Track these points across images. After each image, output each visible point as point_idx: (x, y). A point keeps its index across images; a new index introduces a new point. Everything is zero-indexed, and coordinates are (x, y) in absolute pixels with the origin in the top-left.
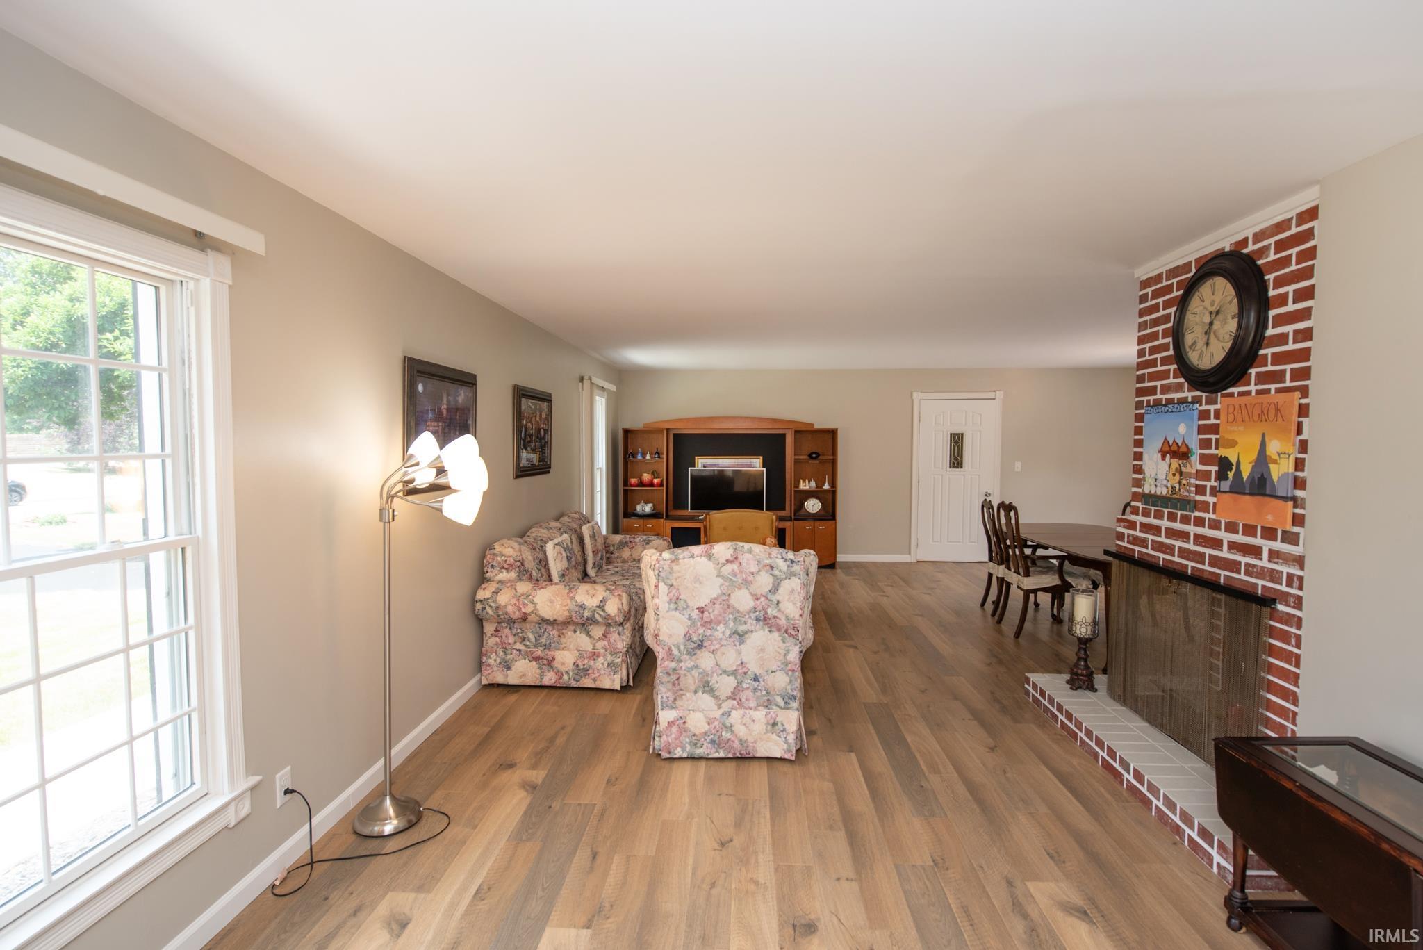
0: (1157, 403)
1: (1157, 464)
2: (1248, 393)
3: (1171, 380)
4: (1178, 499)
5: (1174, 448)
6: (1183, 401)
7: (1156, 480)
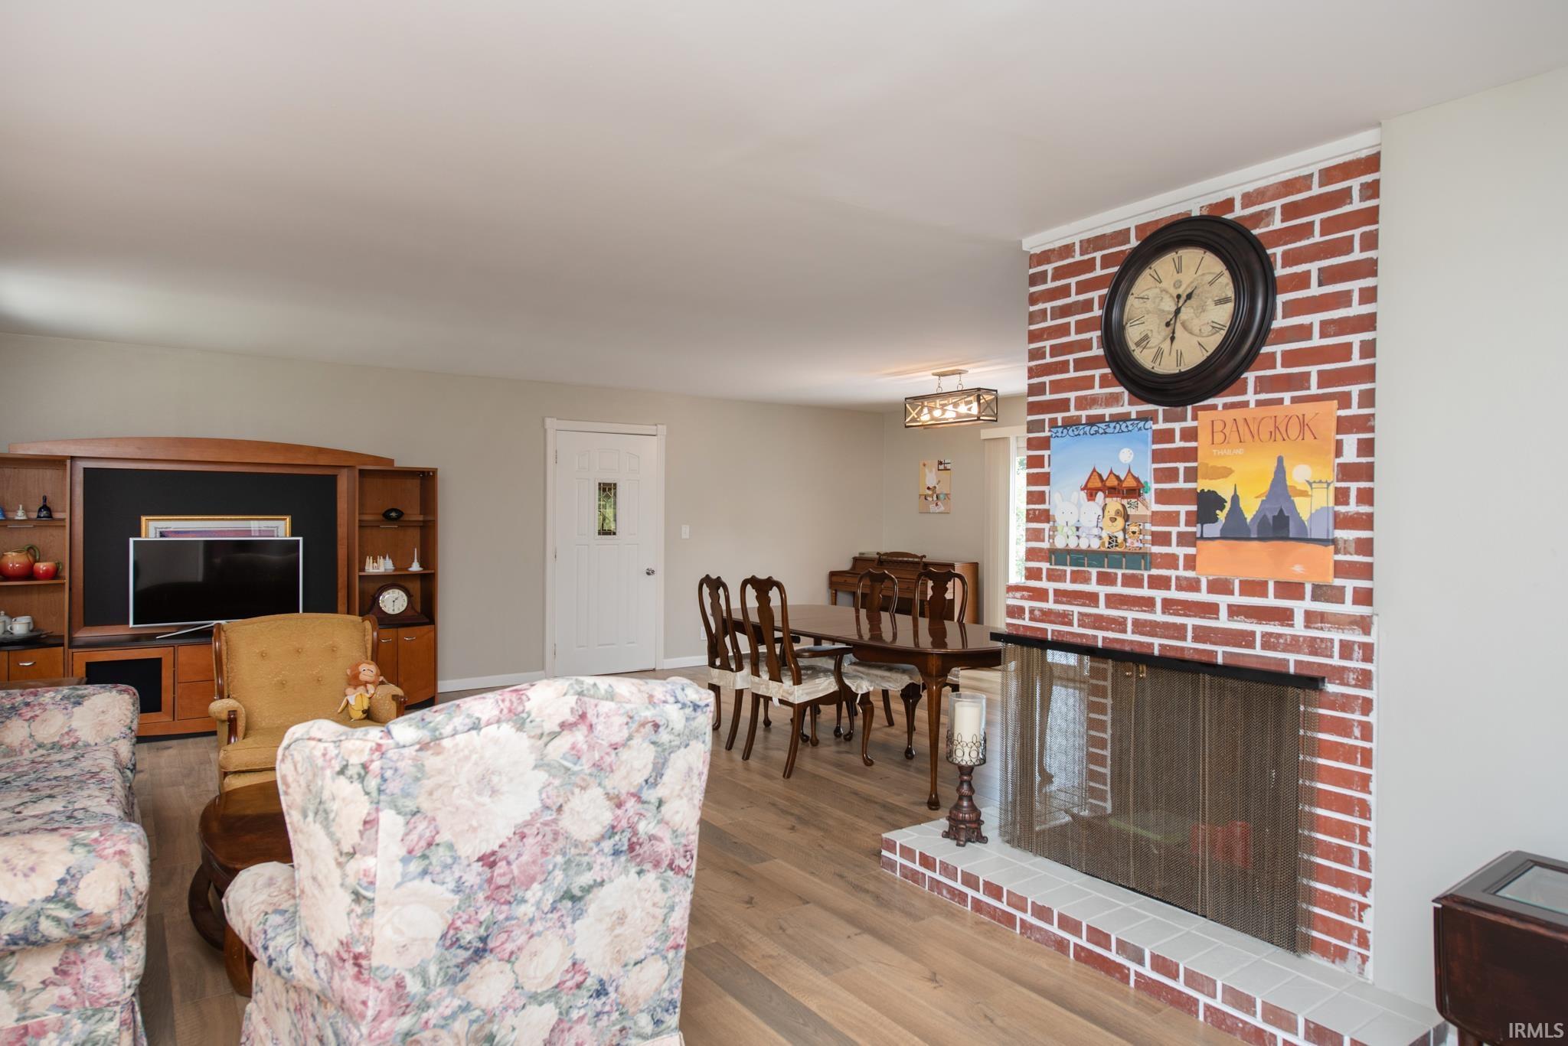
0: (1069, 423)
1: (1079, 506)
2: (1246, 404)
3: (1097, 390)
4: (1124, 554)
5: (1113, 482)
6: (1124, 418)
7: (1078, 529)
